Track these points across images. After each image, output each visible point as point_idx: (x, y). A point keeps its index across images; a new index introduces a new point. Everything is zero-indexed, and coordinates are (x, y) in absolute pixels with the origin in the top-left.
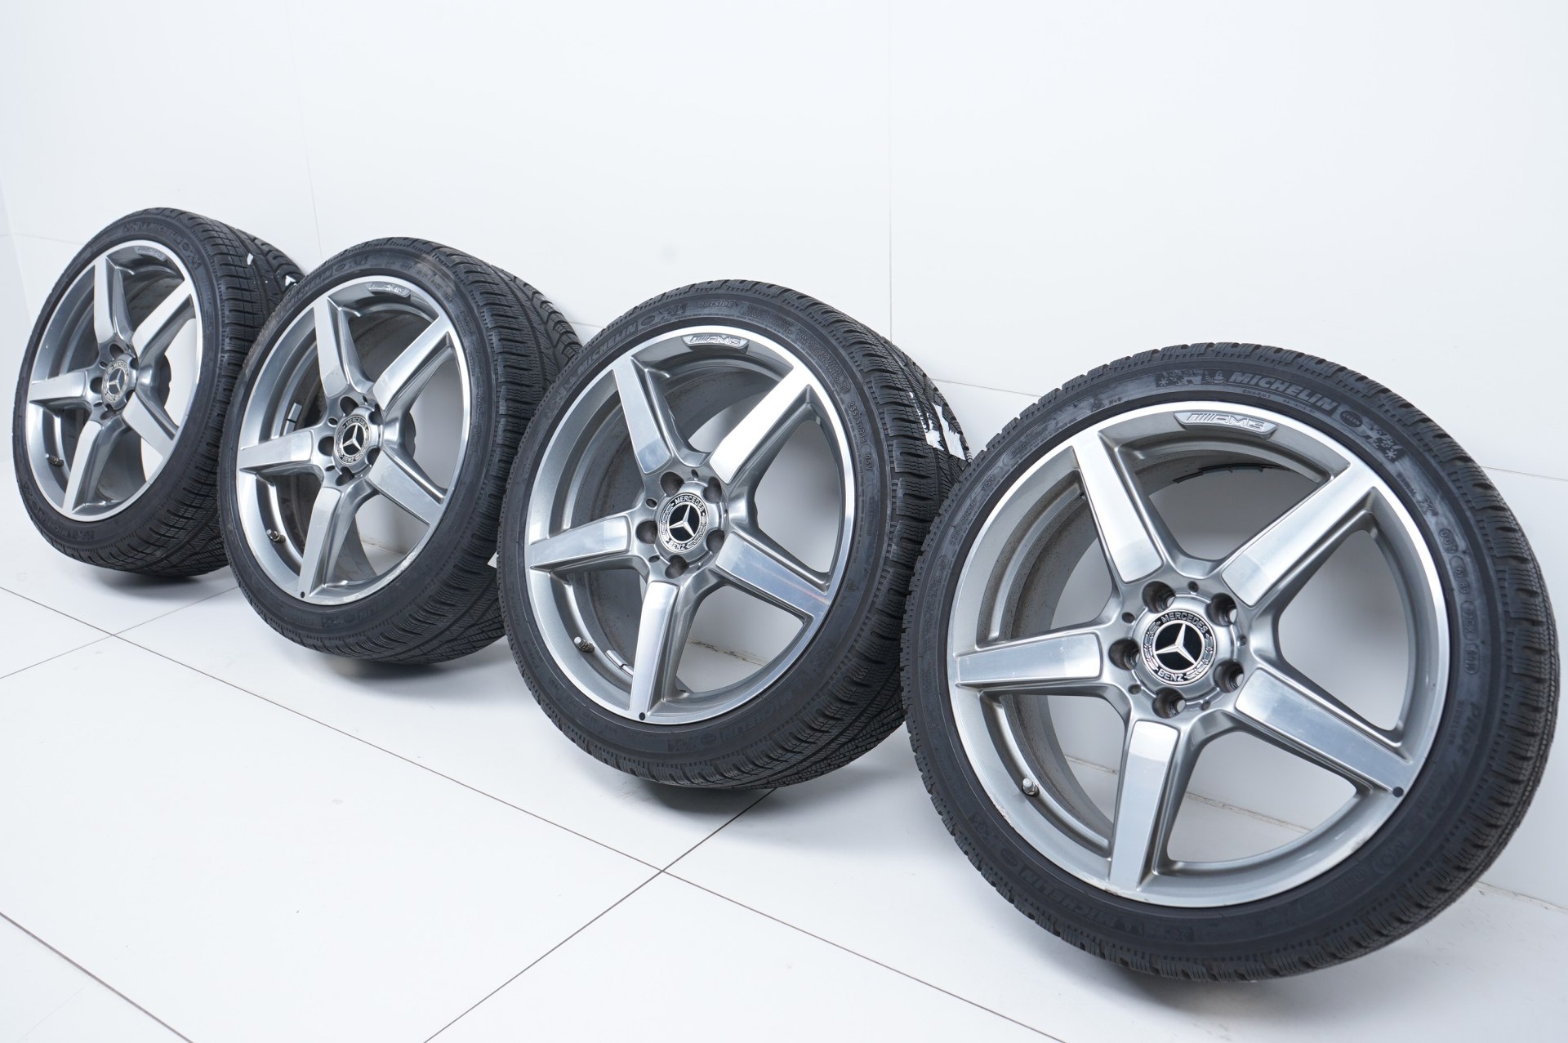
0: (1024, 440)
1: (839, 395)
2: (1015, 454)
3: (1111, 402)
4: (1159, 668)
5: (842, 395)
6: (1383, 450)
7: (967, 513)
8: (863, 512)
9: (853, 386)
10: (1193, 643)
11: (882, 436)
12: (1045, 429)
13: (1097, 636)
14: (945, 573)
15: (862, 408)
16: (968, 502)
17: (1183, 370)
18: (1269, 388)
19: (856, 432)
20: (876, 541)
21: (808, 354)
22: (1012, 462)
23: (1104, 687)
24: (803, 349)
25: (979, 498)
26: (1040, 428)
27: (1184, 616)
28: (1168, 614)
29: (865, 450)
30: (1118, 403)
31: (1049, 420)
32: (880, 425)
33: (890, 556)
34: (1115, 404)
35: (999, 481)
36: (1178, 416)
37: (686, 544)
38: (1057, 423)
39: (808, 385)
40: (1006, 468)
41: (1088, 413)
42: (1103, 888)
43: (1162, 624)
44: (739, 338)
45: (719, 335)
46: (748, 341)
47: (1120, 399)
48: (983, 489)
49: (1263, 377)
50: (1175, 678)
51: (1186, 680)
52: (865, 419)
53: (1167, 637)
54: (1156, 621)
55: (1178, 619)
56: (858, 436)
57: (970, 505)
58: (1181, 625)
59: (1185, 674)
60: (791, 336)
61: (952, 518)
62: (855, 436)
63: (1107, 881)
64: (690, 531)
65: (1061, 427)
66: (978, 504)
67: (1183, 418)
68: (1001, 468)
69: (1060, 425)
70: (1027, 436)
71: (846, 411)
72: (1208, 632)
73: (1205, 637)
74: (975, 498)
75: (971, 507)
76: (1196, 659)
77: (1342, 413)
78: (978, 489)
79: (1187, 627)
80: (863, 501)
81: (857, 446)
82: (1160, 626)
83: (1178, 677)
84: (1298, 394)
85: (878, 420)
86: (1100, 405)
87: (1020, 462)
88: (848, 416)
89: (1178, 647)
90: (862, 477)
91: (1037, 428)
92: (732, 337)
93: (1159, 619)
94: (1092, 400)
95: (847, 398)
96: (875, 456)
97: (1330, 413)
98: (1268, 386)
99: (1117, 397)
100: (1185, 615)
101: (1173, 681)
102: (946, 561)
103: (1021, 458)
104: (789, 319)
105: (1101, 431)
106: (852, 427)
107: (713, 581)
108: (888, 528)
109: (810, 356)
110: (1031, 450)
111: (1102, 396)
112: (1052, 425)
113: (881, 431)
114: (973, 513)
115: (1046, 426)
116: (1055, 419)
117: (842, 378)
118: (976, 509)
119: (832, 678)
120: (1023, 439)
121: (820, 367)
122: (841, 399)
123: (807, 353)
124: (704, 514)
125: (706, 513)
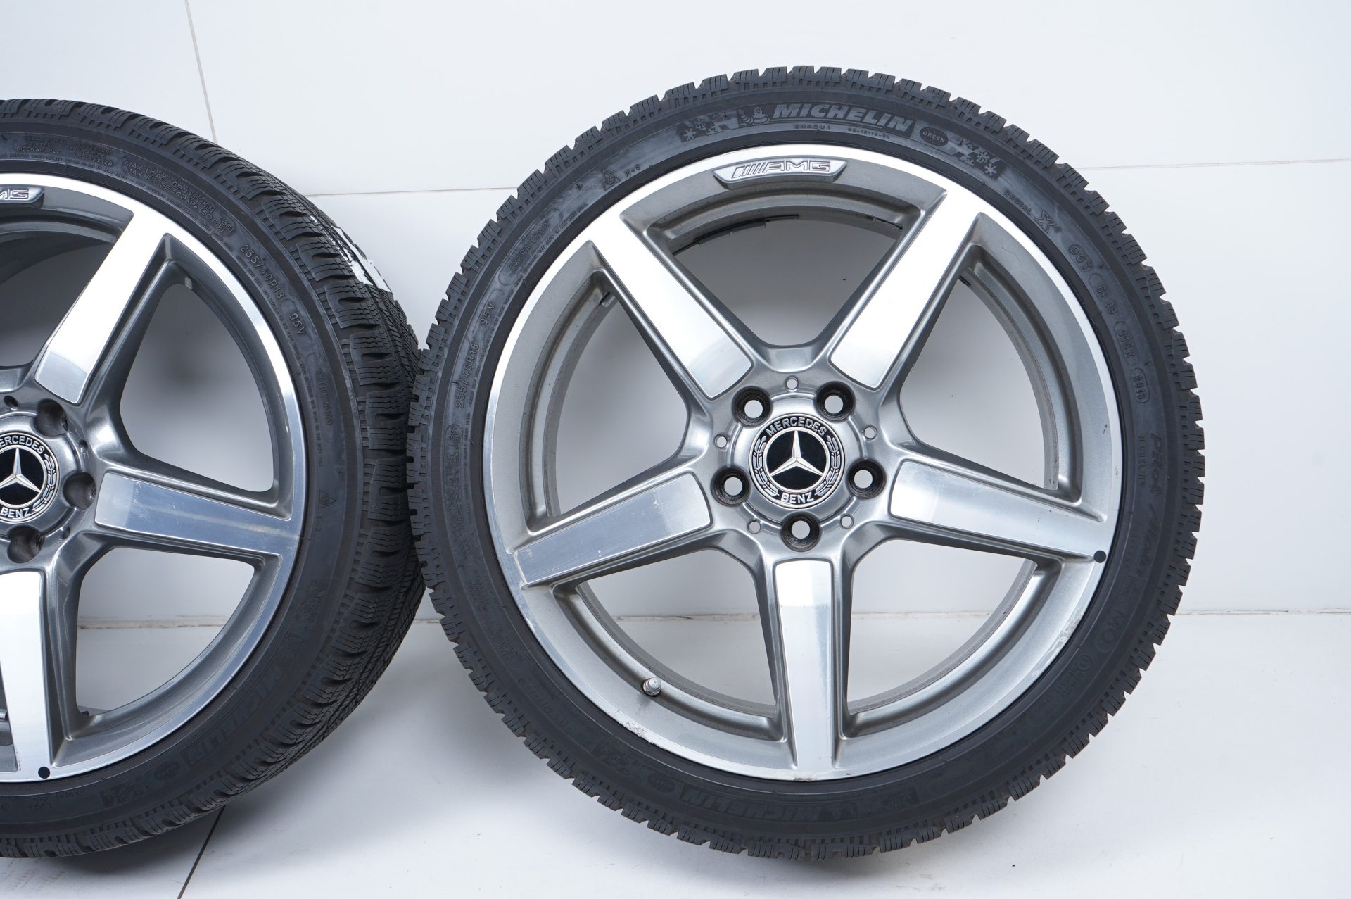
0: (521, 247)
1: (221, 240)
2: (513, 268)
3: (627, 173)
4: (780, 492)
5: (226, 239)
6: (981, 167)
7: (469, 362)
8: (311, 395)
9: (238, 222)
10: (813, 451)
11: (306, 284)
12: (546, 225)
13: (693, 474)
14: (463, 447)
15: (263, 252)
16: (465, 347)
17: (710, 114)
18: (825, 117)
19: (265, 285)
20: (343, 429)
21: (152, 190)
22: (514, 279)
23: (720, 535)
24: (141, 184)
25: (480, 337)
26: (538, 227)
27: (794, 422)
28: (773, 424)
29: (287, 308)
30: (637, 172)
31: (548, 213)
32: (297, 270)
33: (369, 444)
34: (633, 174)
35: (503, 308)
36: (720, 173)
37: (31, 507)
38: (561, 215)
39: (166, 235)
40: (508, 289)
41: (601, 193)
42: (792, 779)
43: (768, 438)
44: (25, 187)
46: (43, 188)
47: (638, 167)
48: (482, 323)
49: (814, 105)
50: (803, 500)
51: (817, 497)
52: (272, 264)
53: (780, 452)
54: (761, 437)
55: (787, 427)
56: (269, 291)
57: (471, 349)
58: (793, 433)
59: (814, 491)
60: (114, 169)
61: (448, 372)
62: (265, 292)
63: (793, 766)
65: (569, 218)
66: (481, 345)
67: (726, 175)
68: (500, 290)
69: (566, 216)
70: (523, 240)
71: (240, 259)
72: (828, 432)
73: (826, 440)
74: (475, 338)
75: (472, 350)
76: (822, 470)
77: (921, 132)
78: (474, 325)
79: (801, 433)
80: (306, 379)
81: (274, 305)
82: (767, 441)
83: (806, 497)
84: (863, 118)
85: (292, 262)
86: (614, 179)
87: (525, 276)
88: (246, 266)
89: (797, 460)
90: (295, 347)
91: (534, 227)
92: (12, 187)
93: (764, 433)
94: (600, 176)
95: (234, 241)
96: (304, 313)
97: (907, 134)
98: (823, 115)
99: (633, 165)
100: (795, 420)
101: (802, 503)
102: (459, 431)
103: (525, 271)
104: (101, 145)
105: (624, 213)
106: (257, 280)
107: (95, 546)
108: (354, 407)
109: (155, 192)
110: (535, 257)
111: (613, 167)
112: (554, 219)
113: (302, 276)
114: (478, 359)
115: (547, 221)
116: (556, 210)
117: (217, 215)
118: (480, 352)
119: (333, 630)
120: (518, 245)
121: (178, 205)
122: (226, 244)
123: (148, 188)
124: (46, 456)
125: (49, 455)
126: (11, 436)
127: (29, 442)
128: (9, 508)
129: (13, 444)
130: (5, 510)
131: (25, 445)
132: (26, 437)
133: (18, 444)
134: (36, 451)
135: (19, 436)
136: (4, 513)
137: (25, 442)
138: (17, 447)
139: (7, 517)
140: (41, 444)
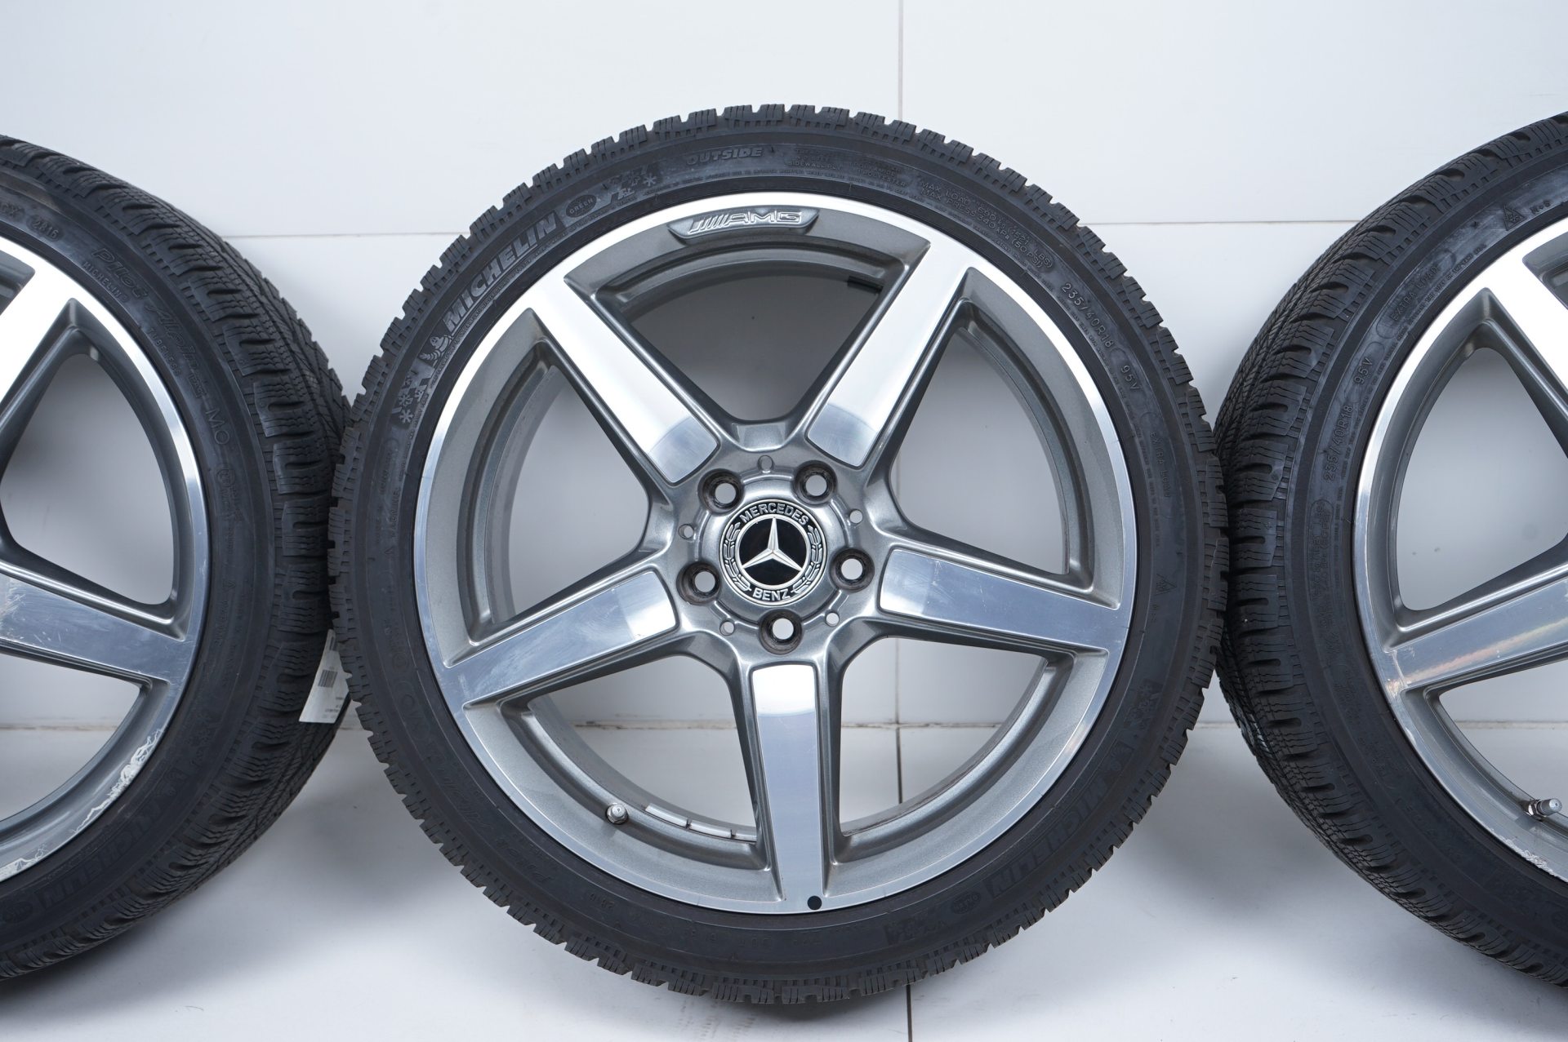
0: (1404, 293)
1: (1039, 277)
2: (1395, 317)
3: (1534, 210)
5: (1044, 276)
7: (1340, 426)
8: (1147, 463)
9: (1057, 257)
11: (1138, 330)
12: (1435, 269)
14: (1333, 527)
15: (1088, 292)
16: (1335, 409)
19: (1092, 332)
20: (1182, 503)
21: (955, 216)
22: (1395, 331)
24: (941, 209)
25: (1354, 398)
26: (1426, 270)
29: (1117, 359)
30: (1546, 209)
31: (1437, 254)
32: (1127, 315)
33: (1210, 520)
34: (1542, 212)
35: (1383, 365)
37: (790, 588)
38: (1454, 257)
40: (1388, 343)
41: (1503, 233)
44: (796, 209)
45: (752, 209)
46: (818, 210)
47: (1547, 203)
48: (1357, 381)
52: (1098, 307)
56: (1096, 338)
57: (1343, 411)
60: (908, 190)
61: (1313, 438)
62: (1092, 340)
64: (791, 563)
65: (1464, 261)
66: (1356, 408)
68: (1380, 343)
69: (1460, 258)
70: (1406, 286)
71: (1062, 301)
74: (1347, 399)
75: (1345, 412)
78: (1347, 383)
80: (1141, 443)
81: (1102, 356)
85: (1120, 305)
86: (1519, 217)
87: (1410, 328)
88: (1068, 308)
90: (1128, 406)
91: (1417, 272)
92: (779, 209)
94: (1500, 212)
95: (1054, 278)
96: (1136, 364)
99: (1541, 201)
102: (1328, 507)
103: (1410, 322)
104: (890, 161)
106: (1081, 325)
108: (1195, 479)
109: (959, 219)
110: (1423, 306)
111: (1516, 203)
112: (1445, 261)
113: (1132, 322)
114: (1353, 424)
115: (1436, 265)
116: (1446, 251)
117: (1032, 248)
118: (1354, 415)
119: (1166, 739)
120: (1400, 290)
121: (986, 235)
122: (1044, 282)
123: (950, 214)
124: (810, 528)
125: (814, 527)
126: (767, 503)
127: (789, 511)
128: (763, 589)
129: (769, 513)
130: (759, 591)
131: (784, 515)
132: (786, 505)
133: (776, 513)
134: (798, 521)
135: (776, 503)
136: (758, 595)
137: (784, 511)
138: (774, 517)
139: (761, 599)
140: (804, 514)
